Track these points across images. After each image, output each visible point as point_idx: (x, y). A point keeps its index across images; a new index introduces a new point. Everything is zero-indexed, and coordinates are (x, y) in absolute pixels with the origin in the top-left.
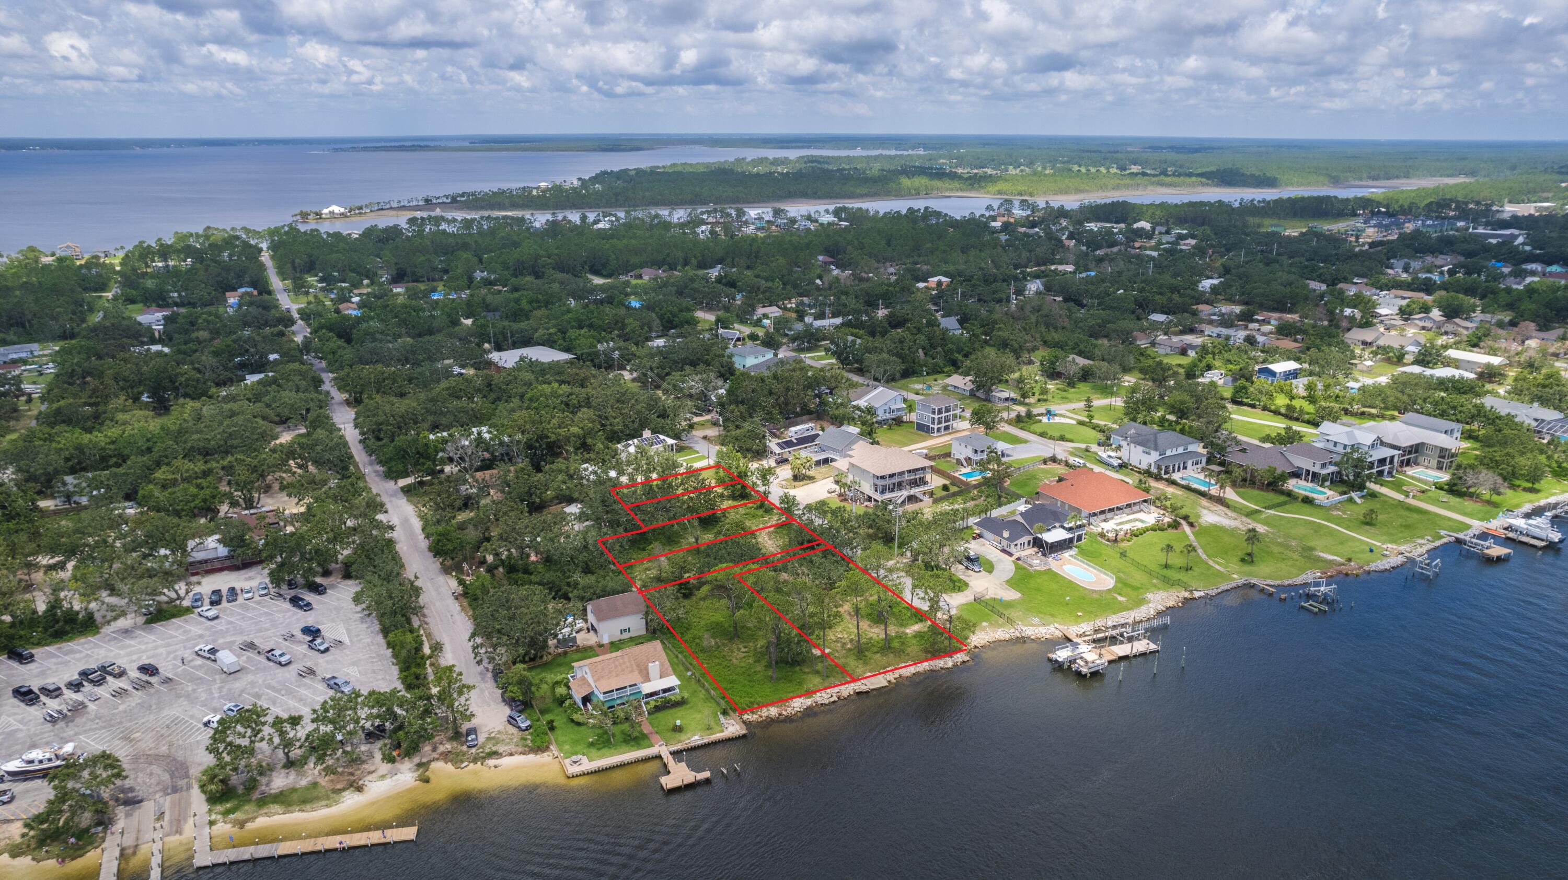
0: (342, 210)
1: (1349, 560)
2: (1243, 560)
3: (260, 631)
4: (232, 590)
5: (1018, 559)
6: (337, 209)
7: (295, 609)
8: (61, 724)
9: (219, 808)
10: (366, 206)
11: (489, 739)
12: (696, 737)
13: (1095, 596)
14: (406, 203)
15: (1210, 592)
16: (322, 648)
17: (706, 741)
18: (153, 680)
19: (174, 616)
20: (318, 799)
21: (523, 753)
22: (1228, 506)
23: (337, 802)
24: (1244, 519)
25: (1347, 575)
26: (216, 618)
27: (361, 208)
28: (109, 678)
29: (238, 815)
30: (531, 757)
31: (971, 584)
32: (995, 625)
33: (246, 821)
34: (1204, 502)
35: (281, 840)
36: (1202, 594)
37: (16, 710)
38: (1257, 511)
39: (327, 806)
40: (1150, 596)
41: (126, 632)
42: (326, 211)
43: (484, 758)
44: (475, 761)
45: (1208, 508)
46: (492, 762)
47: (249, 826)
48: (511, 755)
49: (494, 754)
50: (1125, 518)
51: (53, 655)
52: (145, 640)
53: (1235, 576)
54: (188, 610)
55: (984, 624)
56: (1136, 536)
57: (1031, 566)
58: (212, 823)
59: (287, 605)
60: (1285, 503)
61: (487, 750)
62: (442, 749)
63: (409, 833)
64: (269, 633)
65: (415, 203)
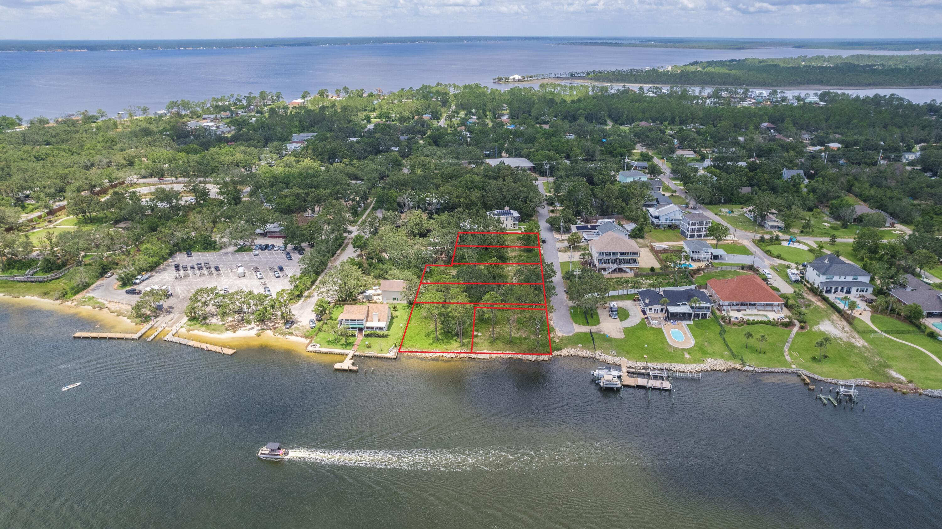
0: (520, 77)
1: (911, 382)
2: (814, 358)
3: (266, 264)
4: (273, 246)
5: (647, 318)
6: (517, 77)
7: (286, 258)
8: (177, 280)
9: (189, 323)
10: (535, 76)
11: (296, 327)
12: (372, 353)
13: (672, 350)
14: (559, 76)
15: (758, 370)
16: (277, 275)
17: (374, 355)
18: (216, 273)
19: (244, 251)
20: (219, 330)
21: (301, 337)
22: (850, 323)
23: (222, 333)
24: (855, 334)
25: (895, 391)
26: (258, 255)
27: (531, 77)
28: (205, 269)
29: (192, 328)
30: (304, 339)
31: (601, 324)
32: (584, 348)
33: (191, 330)
34: (835, 317)
35: (192, 340)
36: (752, 369)
37: (171, 272)
38: (872, 331)
39: (218, 334)
40: (709, 360)
41: (227, 253)
42: (511, 77)
43: (286, 334)
44: (282, 334)
45: (833, 322)
46: (287, 336)
47: (191, 332)
48: (297, 336)
49: (291, 334)
50: (755, 311)
51: (199, 256)
52: (229, 258)
53: (793, 366)
54: (252, 250)
55: (580, 345)
56: (748, 324)
57: (650, 323)
58: (182, 327)
59: (284, 256)
60: (909, 332)
61: (291, 331)
62: (277, 326)
63: (230, 352)
64: (268, 266)
65: (564, 76)
